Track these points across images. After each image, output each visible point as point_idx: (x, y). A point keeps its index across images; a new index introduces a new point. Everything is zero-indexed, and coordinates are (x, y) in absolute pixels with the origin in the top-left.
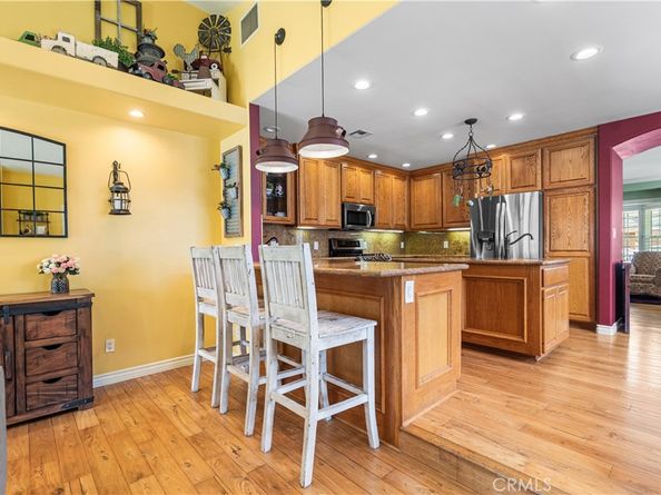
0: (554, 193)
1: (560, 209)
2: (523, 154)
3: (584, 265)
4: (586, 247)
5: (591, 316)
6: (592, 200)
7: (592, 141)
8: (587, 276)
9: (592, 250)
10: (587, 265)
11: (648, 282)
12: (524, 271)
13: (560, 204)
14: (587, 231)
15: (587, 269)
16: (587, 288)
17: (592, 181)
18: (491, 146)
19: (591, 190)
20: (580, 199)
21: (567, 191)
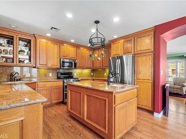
0: (138, 55)
1: (140, 62)
2: (127, 40)
3: (149, 86)
4: (150, 78)
5: (152, 108)
6: (153, 58)
7: (153, 33)
8: (150, 90)
9: (153, 79)
10: (150, 86)
11: (178, 89)
12: (107, 95)
13: (140, 60)
14: (150, 71)
15: (150, 88)
16: (150, 95)
17: (153, 50)
18: (115, 37)
19: (152, 54)
20: (148, 57)
21: (143, 54)
